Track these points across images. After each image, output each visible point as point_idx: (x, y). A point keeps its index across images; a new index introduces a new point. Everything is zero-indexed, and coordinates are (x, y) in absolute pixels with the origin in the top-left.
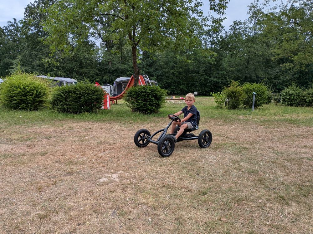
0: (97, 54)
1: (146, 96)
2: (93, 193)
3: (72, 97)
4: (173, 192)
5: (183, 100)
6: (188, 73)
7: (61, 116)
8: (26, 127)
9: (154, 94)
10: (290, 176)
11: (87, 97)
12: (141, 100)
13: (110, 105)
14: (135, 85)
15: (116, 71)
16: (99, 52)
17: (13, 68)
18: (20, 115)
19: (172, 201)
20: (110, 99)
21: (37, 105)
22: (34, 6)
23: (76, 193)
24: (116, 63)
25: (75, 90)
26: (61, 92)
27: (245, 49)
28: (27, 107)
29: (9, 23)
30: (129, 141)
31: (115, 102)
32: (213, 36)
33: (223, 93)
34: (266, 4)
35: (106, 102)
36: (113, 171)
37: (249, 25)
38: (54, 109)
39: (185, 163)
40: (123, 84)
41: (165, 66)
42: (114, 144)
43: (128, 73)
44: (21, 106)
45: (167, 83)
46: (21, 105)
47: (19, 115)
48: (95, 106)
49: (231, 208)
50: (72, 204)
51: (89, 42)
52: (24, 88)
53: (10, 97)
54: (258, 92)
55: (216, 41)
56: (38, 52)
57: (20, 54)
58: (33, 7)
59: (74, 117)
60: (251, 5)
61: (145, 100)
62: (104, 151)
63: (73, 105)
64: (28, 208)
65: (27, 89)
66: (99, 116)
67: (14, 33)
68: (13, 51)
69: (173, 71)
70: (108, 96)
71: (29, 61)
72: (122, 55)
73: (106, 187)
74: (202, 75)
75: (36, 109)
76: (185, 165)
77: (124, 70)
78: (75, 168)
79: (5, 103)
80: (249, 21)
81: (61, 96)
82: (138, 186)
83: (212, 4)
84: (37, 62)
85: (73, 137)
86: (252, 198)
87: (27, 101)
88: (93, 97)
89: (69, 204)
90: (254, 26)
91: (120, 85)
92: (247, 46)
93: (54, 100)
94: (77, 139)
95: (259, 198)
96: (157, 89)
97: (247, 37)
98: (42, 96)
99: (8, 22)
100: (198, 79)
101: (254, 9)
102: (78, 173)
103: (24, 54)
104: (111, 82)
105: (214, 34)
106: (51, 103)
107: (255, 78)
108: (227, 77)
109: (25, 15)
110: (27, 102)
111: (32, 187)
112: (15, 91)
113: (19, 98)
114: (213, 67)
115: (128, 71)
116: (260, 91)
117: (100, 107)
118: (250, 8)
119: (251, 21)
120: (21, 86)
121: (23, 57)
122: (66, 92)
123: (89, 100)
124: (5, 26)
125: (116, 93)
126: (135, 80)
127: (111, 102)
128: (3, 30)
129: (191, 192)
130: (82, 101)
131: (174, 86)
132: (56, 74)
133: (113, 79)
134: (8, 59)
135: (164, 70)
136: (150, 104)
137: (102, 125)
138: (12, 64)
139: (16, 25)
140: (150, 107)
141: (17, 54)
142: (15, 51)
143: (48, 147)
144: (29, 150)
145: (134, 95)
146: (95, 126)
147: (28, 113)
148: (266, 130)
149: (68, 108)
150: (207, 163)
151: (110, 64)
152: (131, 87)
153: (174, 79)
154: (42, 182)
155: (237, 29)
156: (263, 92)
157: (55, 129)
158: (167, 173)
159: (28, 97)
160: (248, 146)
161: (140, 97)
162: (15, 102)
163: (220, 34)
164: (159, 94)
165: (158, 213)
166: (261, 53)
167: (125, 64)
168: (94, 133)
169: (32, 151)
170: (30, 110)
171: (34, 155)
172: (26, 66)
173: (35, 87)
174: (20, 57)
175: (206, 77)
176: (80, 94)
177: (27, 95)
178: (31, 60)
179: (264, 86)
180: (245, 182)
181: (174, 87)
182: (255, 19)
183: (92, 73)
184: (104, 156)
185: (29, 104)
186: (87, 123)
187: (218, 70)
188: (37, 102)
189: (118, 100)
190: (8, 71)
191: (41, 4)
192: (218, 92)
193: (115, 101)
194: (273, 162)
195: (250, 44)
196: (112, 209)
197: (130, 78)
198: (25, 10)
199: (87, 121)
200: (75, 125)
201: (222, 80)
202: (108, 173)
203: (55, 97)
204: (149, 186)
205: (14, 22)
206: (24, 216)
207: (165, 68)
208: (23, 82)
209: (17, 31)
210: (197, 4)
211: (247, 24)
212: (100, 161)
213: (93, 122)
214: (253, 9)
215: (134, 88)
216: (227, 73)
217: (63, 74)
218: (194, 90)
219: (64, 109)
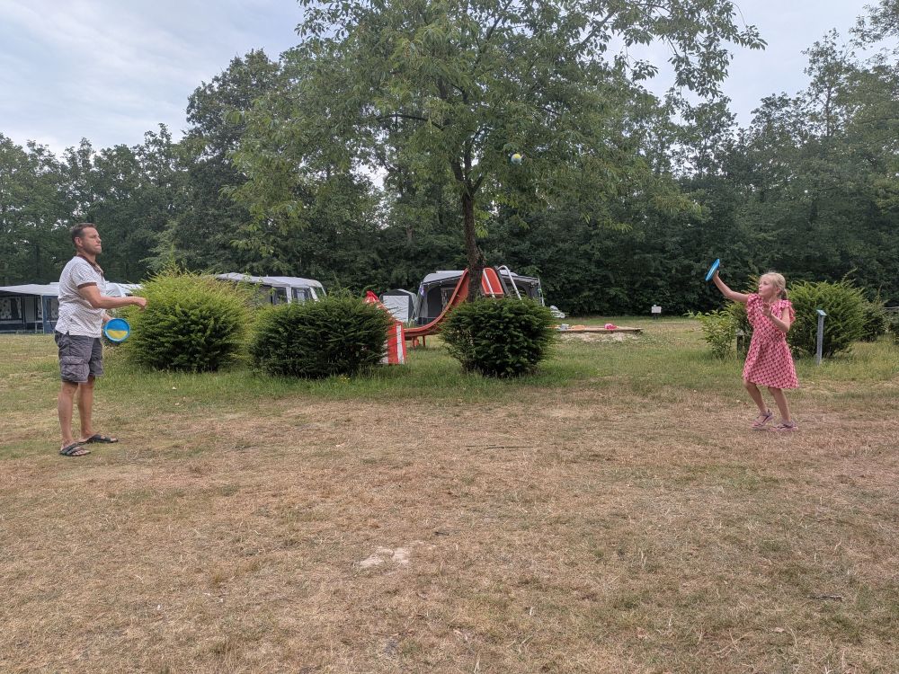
0: (376, 209)
1: (501, 327)
2: (345, 595)
3: (306, 336)
4: (547, 599)
5: (612, 332)
6: (631, 252)
7: (276, 385)
8: (187, 418)
9: (523, 323)
10: (881, 562)
11: (344, 334)
12: (488, 339)
13: (406, 351)
14: (471, 299)
15: (425, 253)
16: (382, 203)
17: (156, 255)
18: (173, 383)
19: (541, 622)
20: (405, 333)
21: (217, 355)
22: (212, 91)
23: (304, 594)
24: (426, 231)
25: (314, 316)
26: (276, 321)
27: (804, 177)
28: (191, 362)
29: (149, 136)
30: (447, 457)
31: (421, 343)
32: (703, 142)
33: (728, 313)
34: (860, 44)
35: (395, 344)
36: (396, 539)
37: (812, 105)
38: (258, 367)
39: (589, 522)
40: (443, 290)
41: (564, 234)
42: (409, 464)
43: (458, 258)
44: (176, 361)
45: (569, 282)
46: (176, 356)
47: (171, 383)
48: (365, 357)
49: (692, 645)
50: (292, 621)
51: (352, 177)
52: (183, 312)
53: (149, 337)
54: (833, 309)
55: (712, 157)
56: (221, 212)
57: (174, 217)
58: (209, 92)
59: (309, 387)
60: (815, 49)
61: (500, 339)
62: (381, 484)
63: (308, 356)
64: (190, 627)
65: (192, 314)
66: (375, 383)
67: (161, 161)
68: (156, 208)
69: (587, 247)
70: (399, 329)
71: (198, 234)
72: (441, 208)
73: (378, 580)
74: (673, 257)
75: (213, 367)
76: (588, 528)
77: (448, 250)
78: (305, 530)
79: (135, 352)
80: (810, 95)
81: (278, 332)
82: (458, 580)
83: (681, 69)
84: (219, 236)
85: (304, 447)
86: (756, 621)
87: (191, 345)
88: (358, 333)
89: (287, 621)
90: (827, 108)
91: (435, 293)
92: (807, 168)
93: (261, 344)
94: (313, 449)
95: (775, 621)
96: (531, 307)
97: (805, 142)
98: (229, 333)
99: (146, 134)
100: (660, 268)
101: (826, 60)
102: (312, 544)
103: (184, 215)
104: (412, 285)
105: (705, 137)
106: (251, 352)
107: (838, 259)
108: (751, 261)
109: (189, 116)
110: (191, 349)
111: (202, 575)
112: (161, 321)
113: (172, 340)
114: (705, 234)
115: (458, 252)
116: (839, 304)
117: (378, 359)
118: (811, 58)
119: (817, 95)
120: (178, 308)
121: (183, 224)
122: (290, 321)
123: (348, 340)
124: (138, 146)
125: (425, 315)
126: (471, 285)
127: (409, 343)
128: (134, 155)
129: (595, 600)
130: (332, 345)
131: (591, 289)
132: (268, 267)
133: (418, 276)
134: (143, 230)
135: (561, 245)
136: (512, 351)
137: (382, 410)
138: (155, 243)
139: (165, 140)
140: (511, 359)
141: (166, 216)
142: (161, 208)
143: (241, 473)
144: (193, 480)
145: (469, 324)
146: (361, 413)
147: (194, 378)
148: (846, 423)
149: (294, 364)
150: (651, 523)
151: (409, 235)
152: (459, 304)
153: (590, 270)
154: (223, 564)
155: (774, 120)
156: (849, 308)
157: (260, 421)
158: (536, 548)
159: (193, 336)
160: (779, 475)
161: (484, 331)
162: (162, 349)
163: (724, 138)
164: (536, 322)
165: (501, 652)
166: (851, 185)
167: (450, 234)
168: (359, 434)
169: (203, 483)
170: (199, 371)
171: (207, 494)
172: (188, 248)
173: (212, 310)
174: (174, 224)
175: (686, 262)
176: (326, 326)
177: (192, 332)
178: (201, 232)
179: (853, 291)
180: (746, 575)
181: (592, 294)
182: (829, 88)
183: (361, 261)
184: (377, 497)
185: (197, 355)
186: (342, 405)
187: (722, 240)
188: (216, 348)
189: (427, 337)
190: (143, 263)
191: (229, 85)
192: (714, 311)
193: (420, 338)
194: (841, 523)
195: (815, 162)
196: (387, 637)
197: (461, 273)
198: (187, 103)
199: (342, 399)
200: (309, 410)
201: (736, 268)
202: (385, 544)
203: (261, 336)
204: (486, 582)
205: (162, 133)
206: (181, 645)
207: (564, 241)
208: (180, 296)
209: (168, 156)
210: (641, 71)
211: (803, 105)
212: (367, 511)
213: (357, 402)
214: (821, 59)
215: (468, 305)
216: (748, 247)
217: (286, 266)
218: (649, 299)
219: (285, 366)
